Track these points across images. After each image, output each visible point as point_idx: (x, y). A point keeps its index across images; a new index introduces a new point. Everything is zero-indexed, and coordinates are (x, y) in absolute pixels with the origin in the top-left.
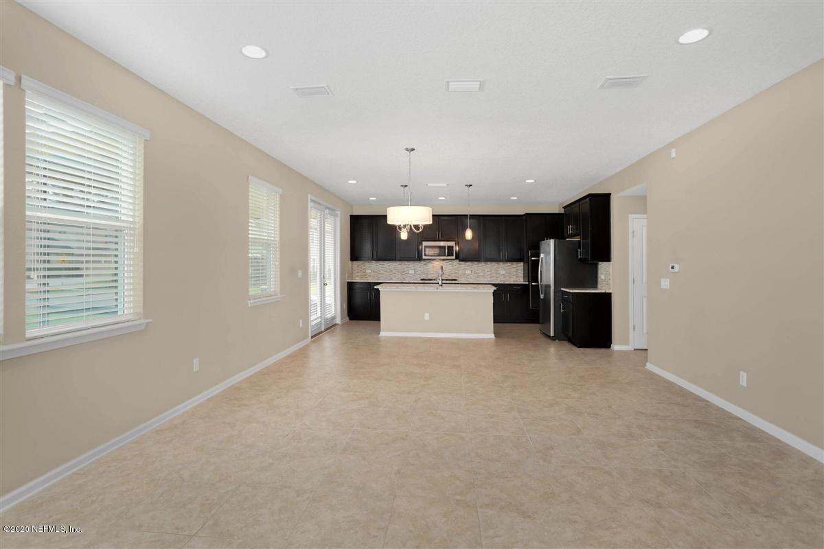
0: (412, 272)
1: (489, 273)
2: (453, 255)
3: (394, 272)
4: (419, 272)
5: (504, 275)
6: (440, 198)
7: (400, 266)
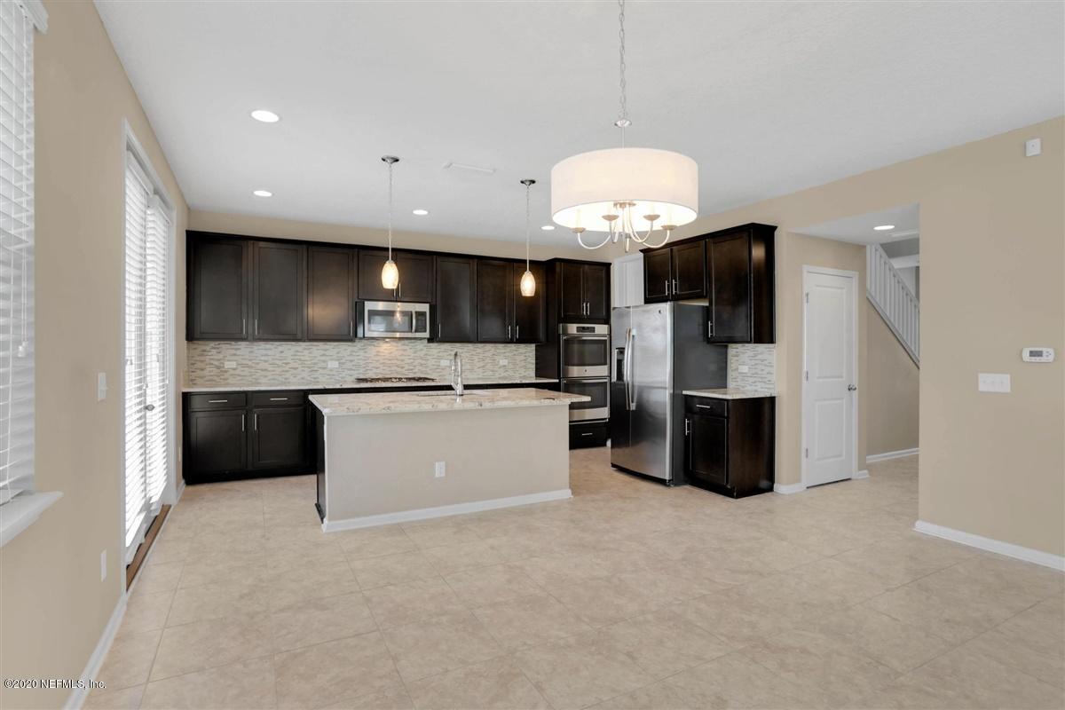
0: (333, 364)
1: (481, 364)
2: (425, 331)
3: (293, 365)
4: (349, 365)
5: (504, 366)
6: (416, 212)
7: (306, 352)
